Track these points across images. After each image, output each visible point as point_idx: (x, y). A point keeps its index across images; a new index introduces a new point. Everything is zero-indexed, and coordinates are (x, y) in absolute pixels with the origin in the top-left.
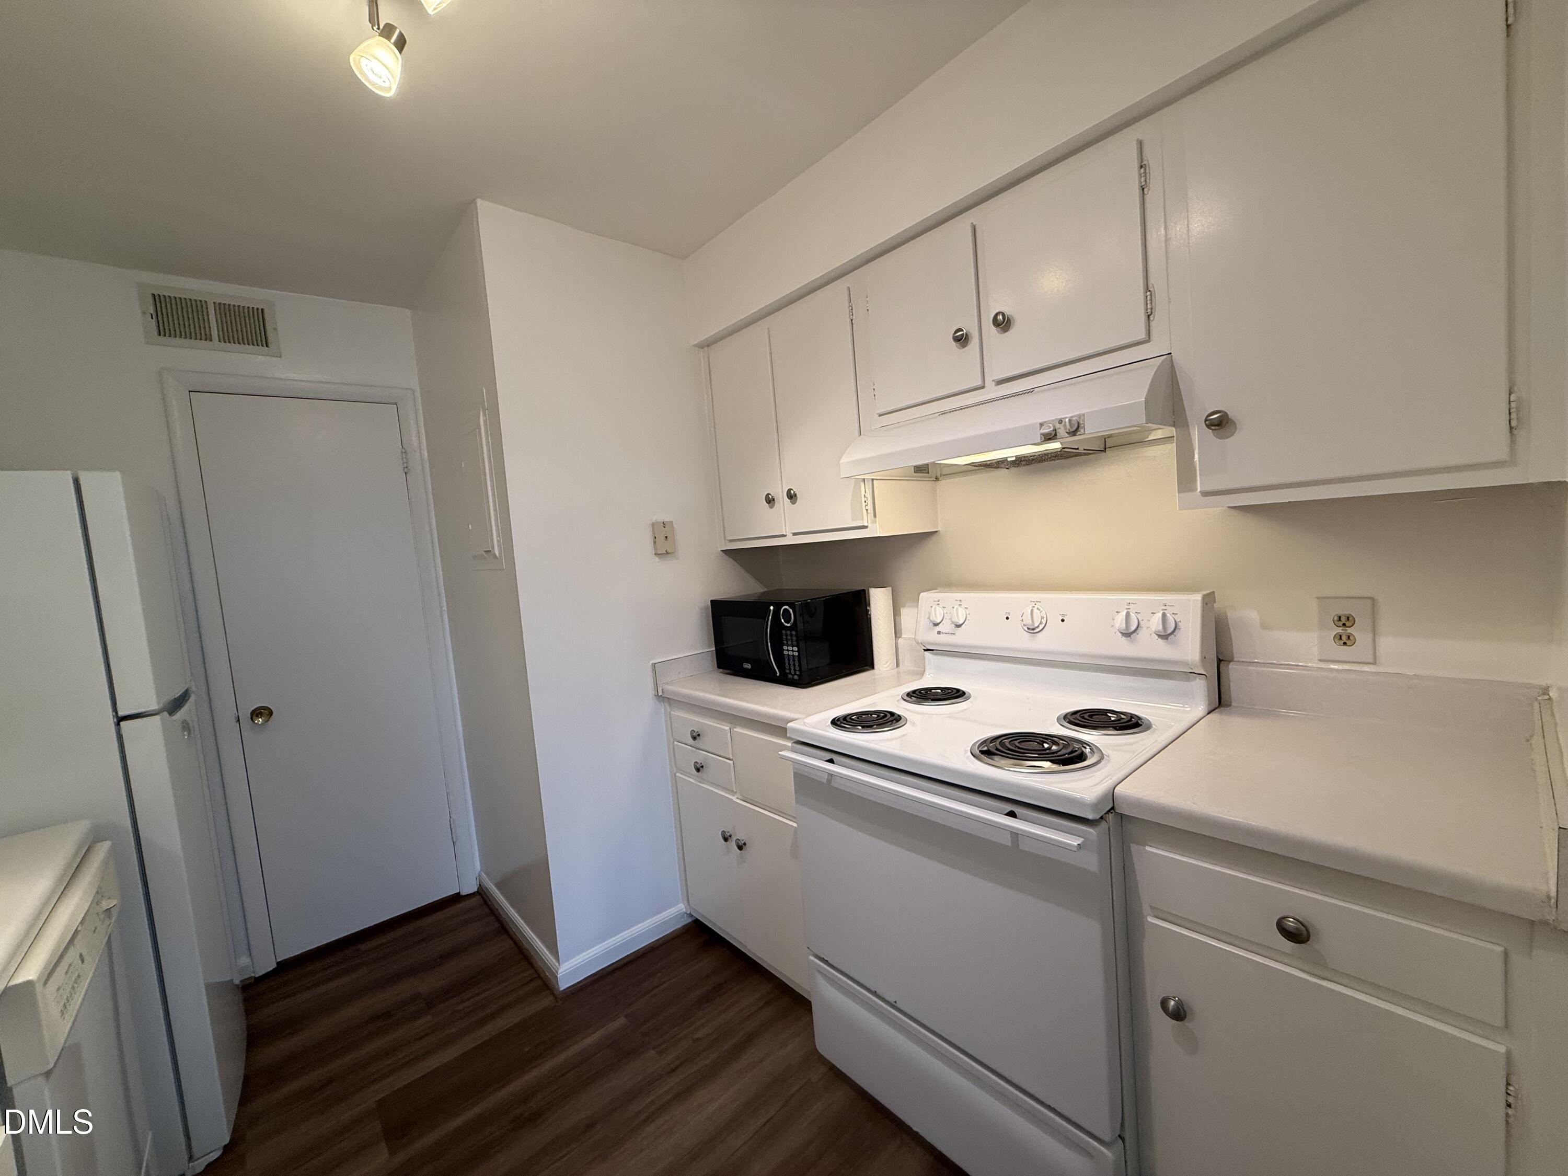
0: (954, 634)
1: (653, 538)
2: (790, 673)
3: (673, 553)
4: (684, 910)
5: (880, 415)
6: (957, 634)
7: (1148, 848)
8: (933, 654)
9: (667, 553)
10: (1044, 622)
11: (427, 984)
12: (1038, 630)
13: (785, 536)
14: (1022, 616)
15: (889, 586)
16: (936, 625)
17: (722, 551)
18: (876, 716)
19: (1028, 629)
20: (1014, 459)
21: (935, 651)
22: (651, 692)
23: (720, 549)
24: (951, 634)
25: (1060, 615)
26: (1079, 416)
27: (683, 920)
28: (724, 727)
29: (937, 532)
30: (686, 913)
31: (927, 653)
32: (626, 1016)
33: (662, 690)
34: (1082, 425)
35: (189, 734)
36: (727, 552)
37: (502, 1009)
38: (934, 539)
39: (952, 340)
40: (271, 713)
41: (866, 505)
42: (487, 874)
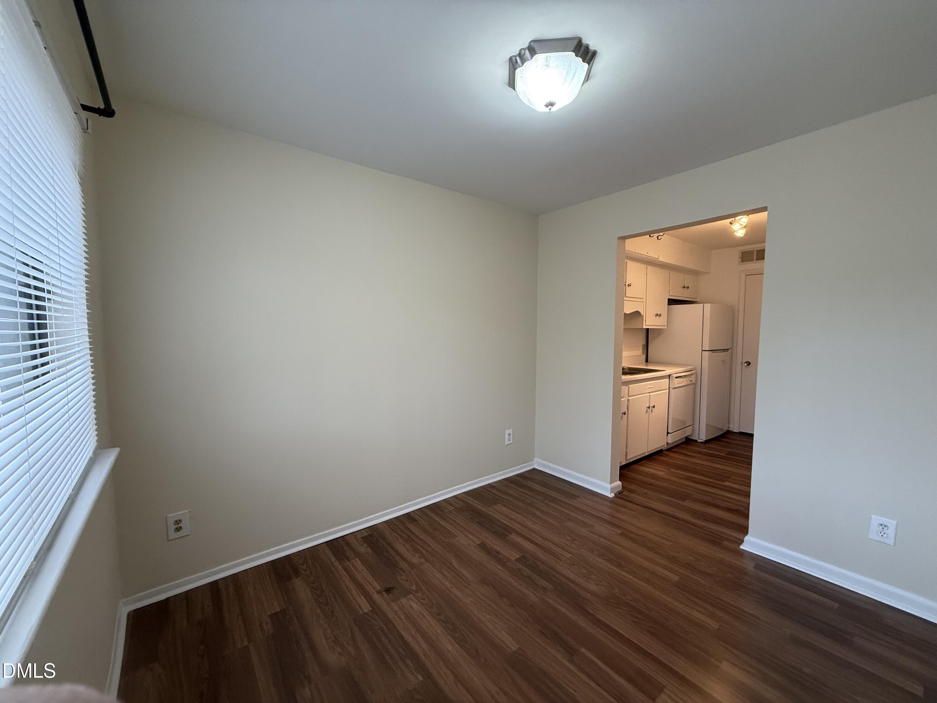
35: (724, 363)
40: (750, 364)
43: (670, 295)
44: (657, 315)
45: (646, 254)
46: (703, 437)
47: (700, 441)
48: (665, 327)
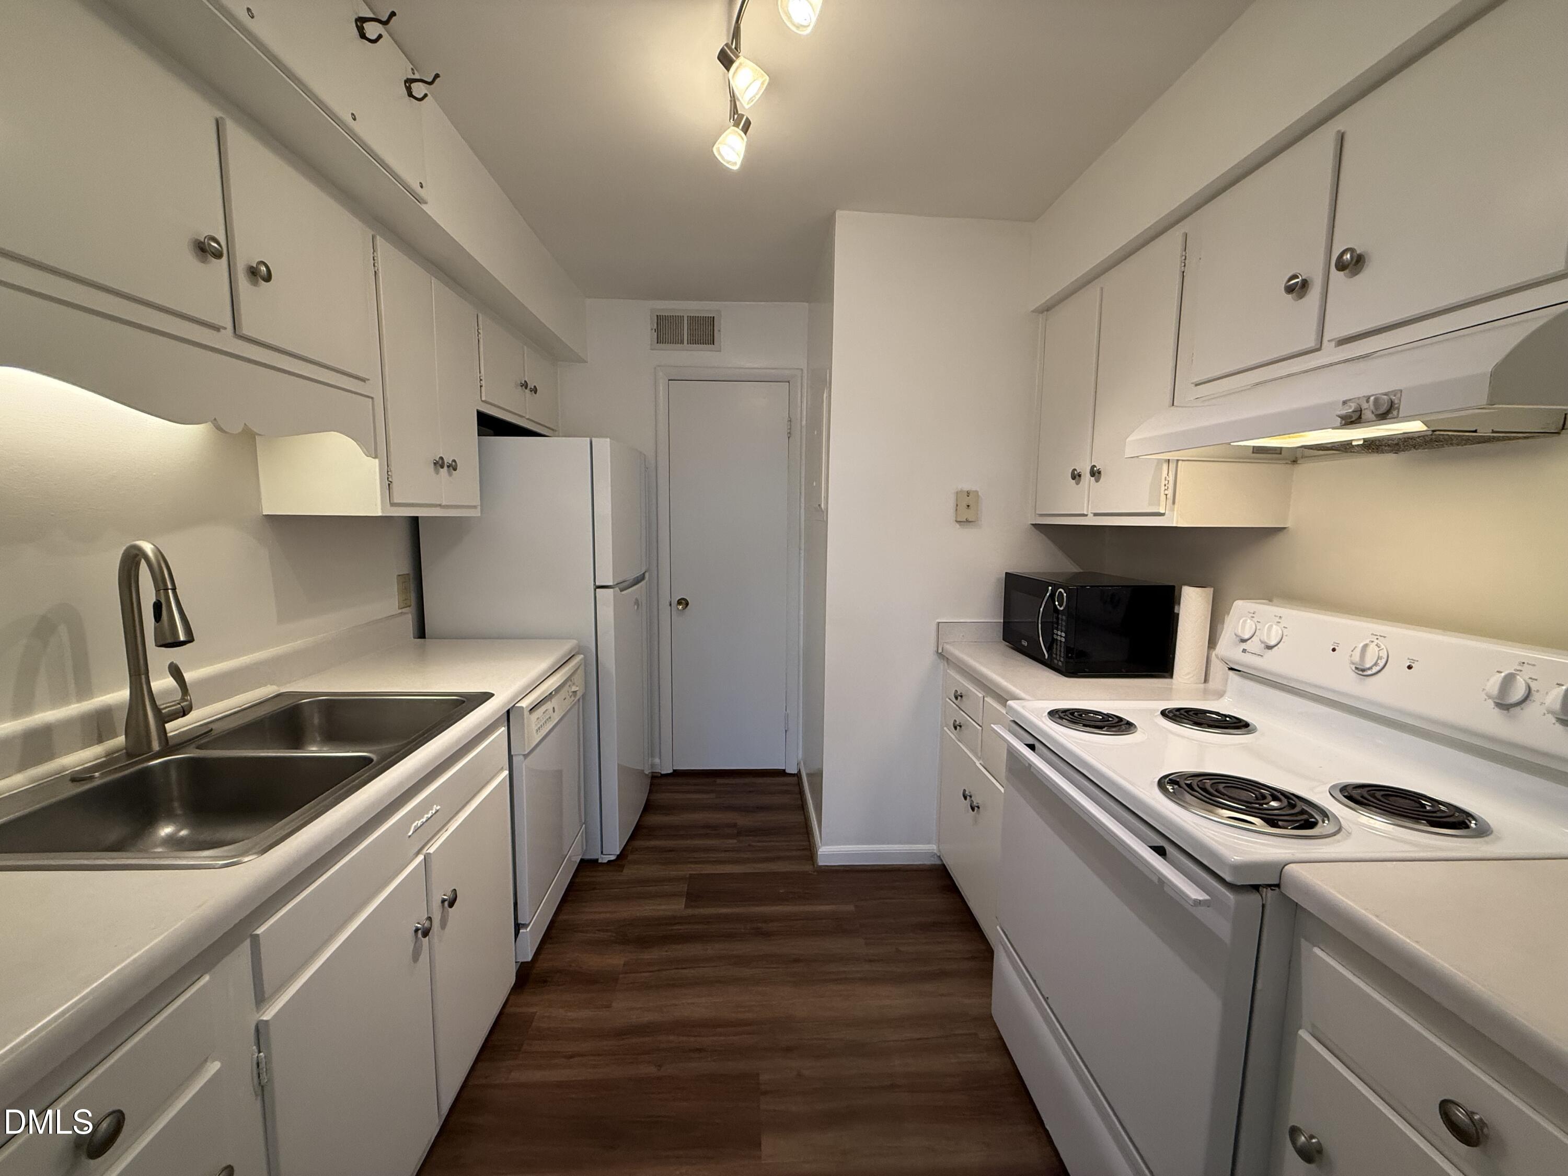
0: (1262, 656)
1: (955, 506)
2: (1056, 659)
3: (975, 522)
4: (935, 851)
5: (1196, 385)
6: (1265, 657)
7: (1317, 951)
8: (1239, 675)
9: (967, 521)
10: (1382, 663)
11: (743, 821)
12: (1369, 672)
13: (1086, 515)
14: (1352, 651)
15: (1211, 586)
16: (1244, 641)
17: (1032, 524)
18: (1101, 717)
19: (1357, 668)
20: (1361, 442)
21: (1241, 673)
22: (933, 648)
23: (1030, 523)
24: (1259, 655)
25: (1408, 659)
26: (1395, 393)
27: (932, 859)
28: (978, 693)
29: (1284, 528)
30: (936, 854)
31: (1231, 673)
32: (856, 906)
33: (943, 648)
34: (1396, 406)
35: (638, 608)
36: (1036, 526)
37: (779, 858)
38: (1281, 536)
39: (1283, 289)
40: (687, 604)
41: (1165, 490)
42: (805, 764)
43: (483, 399)
44: (442, 467)
45: (349, 119)
46: (613, 848)
47: (604, 859)
48: (476, 513)
